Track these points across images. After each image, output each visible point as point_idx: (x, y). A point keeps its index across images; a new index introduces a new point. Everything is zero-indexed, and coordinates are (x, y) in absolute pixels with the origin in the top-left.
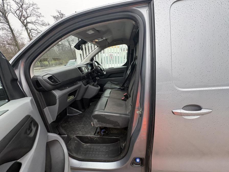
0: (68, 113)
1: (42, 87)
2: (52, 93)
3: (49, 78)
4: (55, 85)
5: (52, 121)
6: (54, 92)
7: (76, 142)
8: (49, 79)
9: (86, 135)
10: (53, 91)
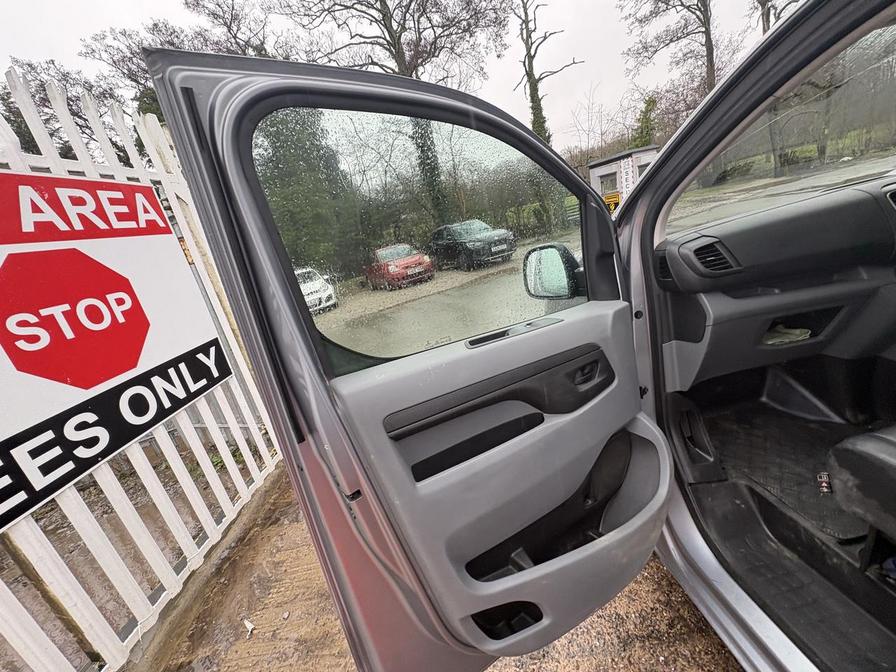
0: (765, 393)
1: (671, 277)
2: (698, 301)
3: (699, 252)
4: (710, 277)
5: (678, 389)
6: (704, 299)
7: (738, 502)
8: (697, 255)
9: (794, 516)
10: (702, 294)
